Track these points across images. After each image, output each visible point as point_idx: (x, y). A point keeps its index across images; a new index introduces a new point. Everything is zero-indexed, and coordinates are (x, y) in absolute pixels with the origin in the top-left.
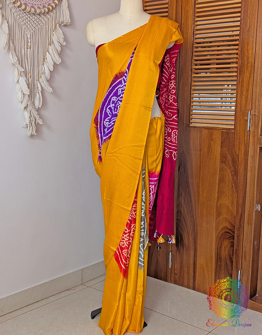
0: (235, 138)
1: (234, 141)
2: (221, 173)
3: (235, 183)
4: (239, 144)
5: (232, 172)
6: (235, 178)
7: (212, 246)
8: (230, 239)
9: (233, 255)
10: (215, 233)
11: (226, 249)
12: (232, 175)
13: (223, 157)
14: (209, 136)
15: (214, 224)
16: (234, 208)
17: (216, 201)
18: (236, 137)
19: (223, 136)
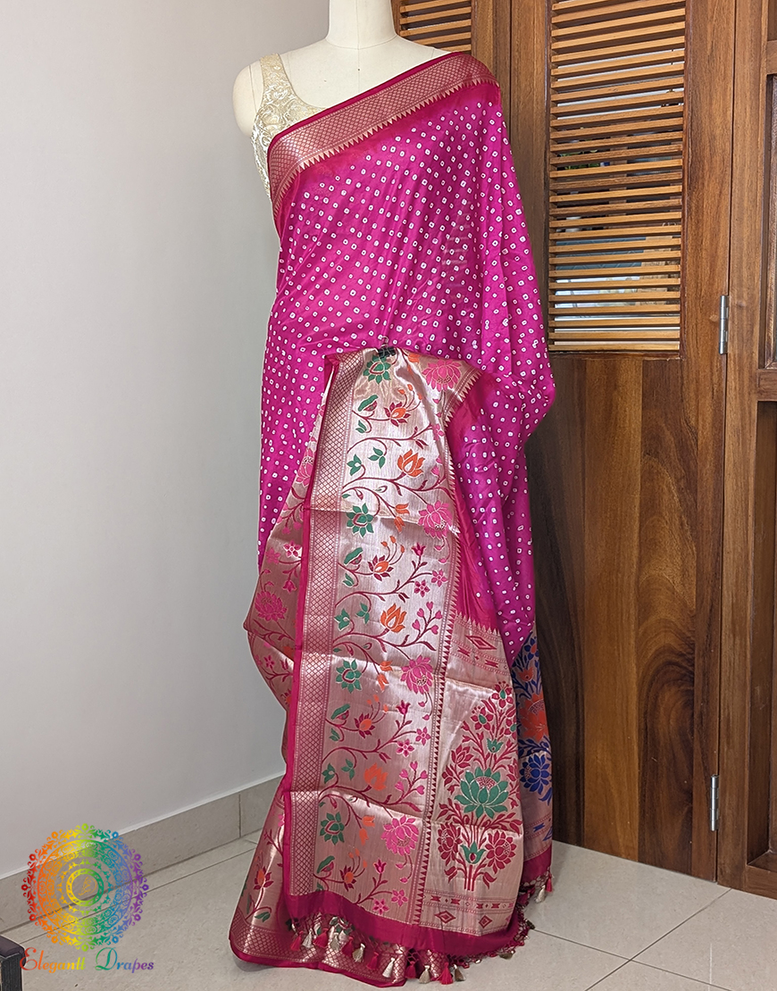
0: (685, 378)
1: (682, 389)
2: (648, 484)
3: (691, 513)
4: (697, 396)
5: (678, 481)
6: (688, 498)
7: (627, 707)
8: (682, 684)
9: (693, 732)
10: (635, 669)
11: (669, 716)
12: (679, 490)
13: (650, 436)
14: (605, 377)
15: (632, 642)
16: (690, 588)
17: (634, 570)
18: (688, 376)
19: (647, 376)
